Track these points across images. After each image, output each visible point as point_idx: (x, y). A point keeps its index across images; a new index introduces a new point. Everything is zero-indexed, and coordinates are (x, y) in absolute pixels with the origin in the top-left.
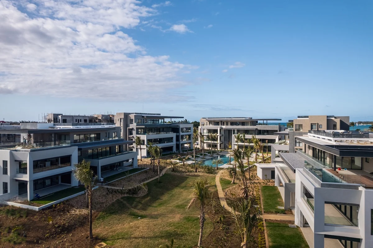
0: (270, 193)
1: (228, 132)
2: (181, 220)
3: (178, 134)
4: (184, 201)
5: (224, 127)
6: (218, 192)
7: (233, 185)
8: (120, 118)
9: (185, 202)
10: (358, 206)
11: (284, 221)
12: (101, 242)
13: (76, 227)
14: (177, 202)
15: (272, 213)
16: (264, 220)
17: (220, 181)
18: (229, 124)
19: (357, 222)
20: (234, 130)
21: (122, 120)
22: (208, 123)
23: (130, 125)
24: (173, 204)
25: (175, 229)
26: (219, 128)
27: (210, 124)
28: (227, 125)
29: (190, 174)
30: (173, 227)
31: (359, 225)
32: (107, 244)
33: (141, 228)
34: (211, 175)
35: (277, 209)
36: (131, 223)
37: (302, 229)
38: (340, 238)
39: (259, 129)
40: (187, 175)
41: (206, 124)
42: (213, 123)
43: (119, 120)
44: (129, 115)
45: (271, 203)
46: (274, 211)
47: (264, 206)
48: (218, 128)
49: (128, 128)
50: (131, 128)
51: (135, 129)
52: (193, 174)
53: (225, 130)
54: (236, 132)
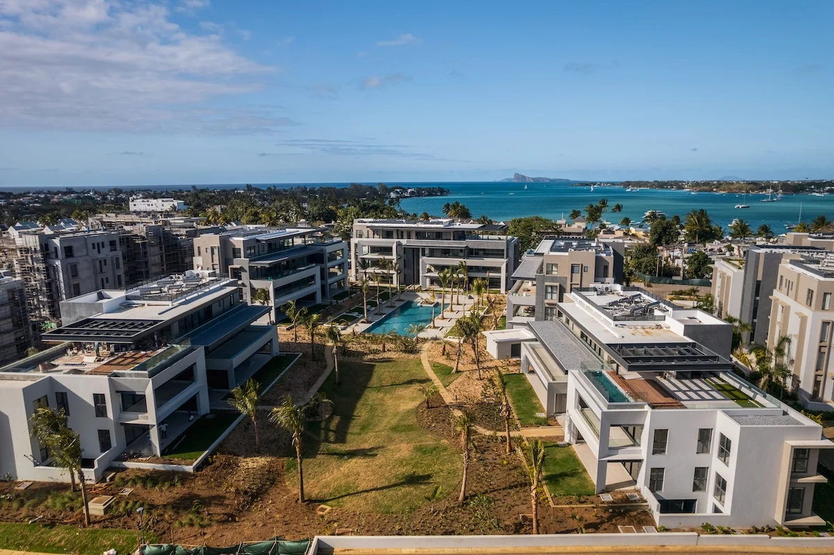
0: (519, 389)
1: (411, 252)
2: (412, 452)
3: (323, 265)
4: (398, 418)
5: (404, 242)
6: (441, 394)
7: (456, 376)
8: (212, 247)
9: (400, 420)
10: (642, 426)
11: (551, 437)
12: (319, 505)
13: (267, 489)
14: (386, 420)
15: (531, 425)
16: (524, 438)
17: (433, 370)
18: (413, 235)
19: (640, 442)
20: (423, 250)
21: (216, 251)
22: (371, 232)
23: (235, 260)
24: (383, 425)
25: (413, 468)
26: (395, 244)
27: (374, 234)
28: (409, 237)
29: (377, 357)
30: (409, 467)
31: (642, 445)
32: (331, 506)
33: (362, 474)
34: (412, 356)
35: (536, 418)
36: (342, 469)
37: (576, 448)
38: (624, 462)
39: (471, 246)
40: (371, 360)
41: (366, 235)
42: (381, 233)
43: (209, 250)
44: (231, 240)
45: (525, 408)
46: (532, 421)
47: (517, 414)
48: (392, 242)
49: (230, 267)
50: (236, 266)
51: (247, 269)
52: (381, 357)
53: (406, 249)
54: (427, 252)
